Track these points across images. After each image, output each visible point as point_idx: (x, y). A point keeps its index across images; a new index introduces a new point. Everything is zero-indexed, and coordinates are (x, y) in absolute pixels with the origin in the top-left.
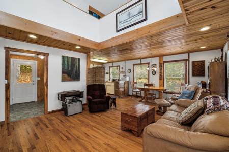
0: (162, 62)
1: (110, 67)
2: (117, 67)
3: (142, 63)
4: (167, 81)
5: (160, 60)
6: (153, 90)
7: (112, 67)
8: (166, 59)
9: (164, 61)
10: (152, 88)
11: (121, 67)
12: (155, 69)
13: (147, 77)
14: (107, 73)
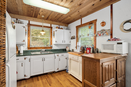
1: (77, 27)
14: (73, 38)
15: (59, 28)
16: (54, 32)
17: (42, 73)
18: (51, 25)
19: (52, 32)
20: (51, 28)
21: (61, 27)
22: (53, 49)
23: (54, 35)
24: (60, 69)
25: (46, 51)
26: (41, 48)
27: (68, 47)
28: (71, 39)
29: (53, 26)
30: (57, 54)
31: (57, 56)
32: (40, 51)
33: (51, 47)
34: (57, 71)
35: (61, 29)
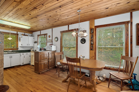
0: (94, 27)
1: (38, 35)
2: (45, 35)
3: (70, 29)
4: (99, 52)
5: (91, 24)
6: (80, 67)
7: (41, 35)
8: (98, 22)
9: (96, 25)
10: (78, 64)
11: (48, 35)
12: (85, 34)
13: (75, 46)
14: (35, 42)
15: (24, 35)
16: (20, 37)
17: (9, 66)
18: (17, 32)
19: (18, 38)
20: (18, 34)
21: (26, 34)
22: (19, 50)
23: (20, 40)
24: (25, 63)
25: (12, 51)
26: (7, 49)
27: (32, 49)
28: (35, 43)
29: (18, 33)
30: (23, 53)
31: (22, 55)
32: (7, 52)
33: (17, 49)
34: (23, 64)
35: (27, 36)
